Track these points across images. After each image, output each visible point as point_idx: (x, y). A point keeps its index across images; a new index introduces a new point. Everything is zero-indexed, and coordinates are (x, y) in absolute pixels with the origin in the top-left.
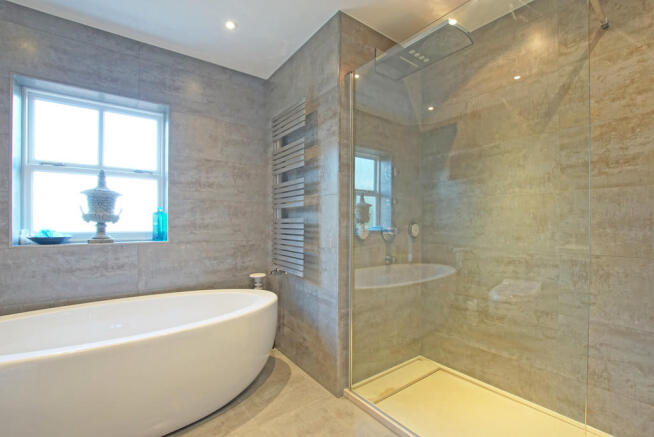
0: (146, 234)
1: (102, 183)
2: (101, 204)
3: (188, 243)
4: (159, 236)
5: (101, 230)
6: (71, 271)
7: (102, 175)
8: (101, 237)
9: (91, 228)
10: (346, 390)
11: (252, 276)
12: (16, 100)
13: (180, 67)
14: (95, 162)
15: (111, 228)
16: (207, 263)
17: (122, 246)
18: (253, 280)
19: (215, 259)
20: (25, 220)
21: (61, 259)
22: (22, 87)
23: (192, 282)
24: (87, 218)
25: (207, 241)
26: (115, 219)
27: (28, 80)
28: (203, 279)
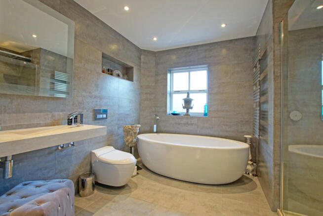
0: (202, 113)
1: (188, 96)
2: (188, 103)
3: (215, 118)
4: (205, 114)
5: (188, 112)
6: (179, 124)
7: (188, 94)
8: (187, 114)
9: (185, 111)
10: (278, 210)
11: (245, 136)
12: (169, 75)
13: (212, 48)
14: (187, 89)
15: (191, 111)
16: (224, 127)
17: (192, 117)
18: (246, 138)
19: (227, 125)
20: (171, 108)
21: (177, 120)
22: (170, 71)
23: (216, 133)
24: (184, 108)
25: (224, 118)
26: (191, 108)
27: (172, 69)
28: (221, 134)
